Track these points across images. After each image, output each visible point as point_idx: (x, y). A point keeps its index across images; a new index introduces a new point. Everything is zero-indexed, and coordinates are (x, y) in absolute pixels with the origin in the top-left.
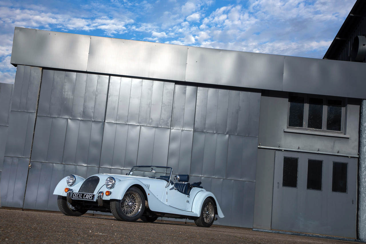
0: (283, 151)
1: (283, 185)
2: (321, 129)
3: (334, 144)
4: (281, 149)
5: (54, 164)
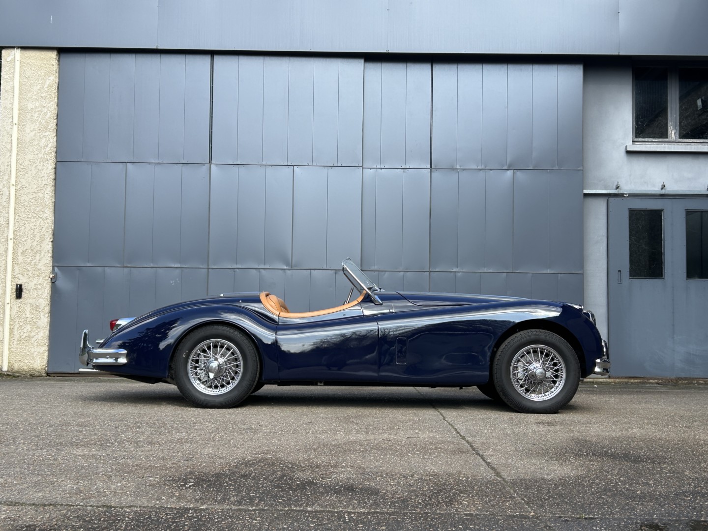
0: (627, 197)
1: (630, 276)
4: (621, 192)
5: (106, 268)
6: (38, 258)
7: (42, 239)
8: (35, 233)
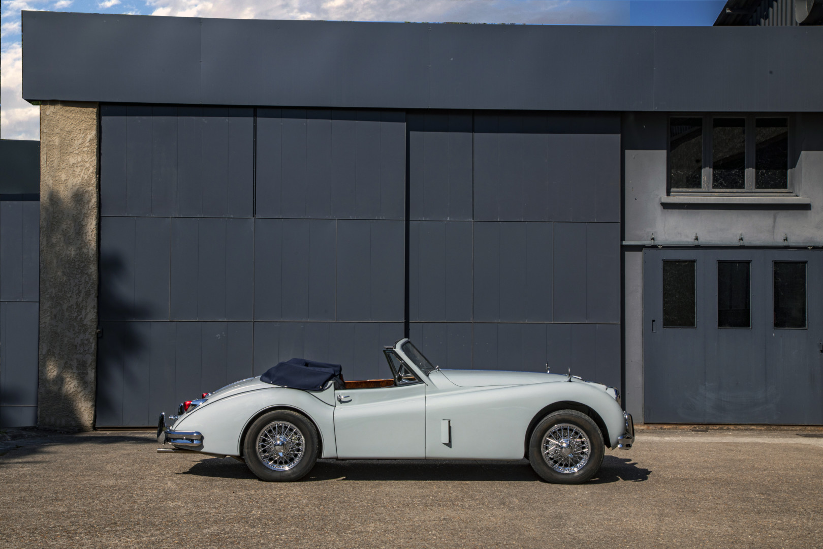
0: (662, 249)
1: (664, 325)
2: (744, 188)
3: (774, 222)
4: (656, 243)
5: (152, 322)
6: (83, 313)
7: (88, 294)
8: (81, 288)
